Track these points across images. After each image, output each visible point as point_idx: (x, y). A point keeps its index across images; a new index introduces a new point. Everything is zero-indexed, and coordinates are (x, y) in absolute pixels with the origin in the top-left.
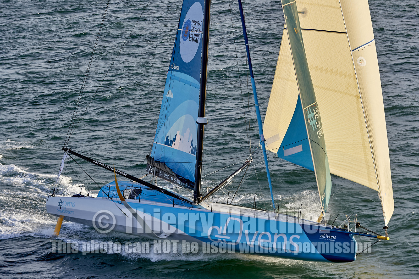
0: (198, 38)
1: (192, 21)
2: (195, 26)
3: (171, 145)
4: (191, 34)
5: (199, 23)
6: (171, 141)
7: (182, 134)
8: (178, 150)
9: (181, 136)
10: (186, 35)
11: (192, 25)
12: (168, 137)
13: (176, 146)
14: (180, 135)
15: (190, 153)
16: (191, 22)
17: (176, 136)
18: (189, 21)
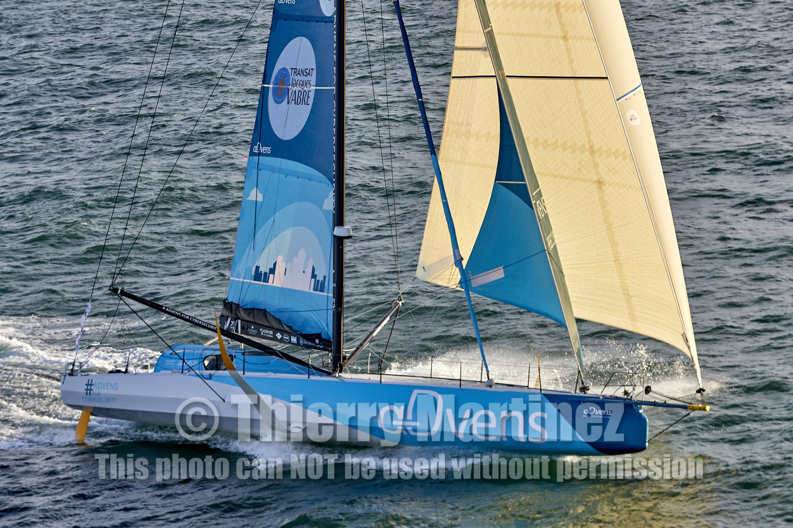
0: (308, 97)
1: (292, 69)
2: (298, 78)
3: (266, 280)
4: (290, 92)
5: (307, 71)
6: (266, 273)
7: (289, 259)
8: (282, 289)
9: (286, 264)
10: (280, 95)
11: (291, 77)
12: (258, 268)
13: (276, 281)
14: (284, 263)
15: (312, 291)
16: (290, 71)
17: (275, 264)
18: (284, 69)
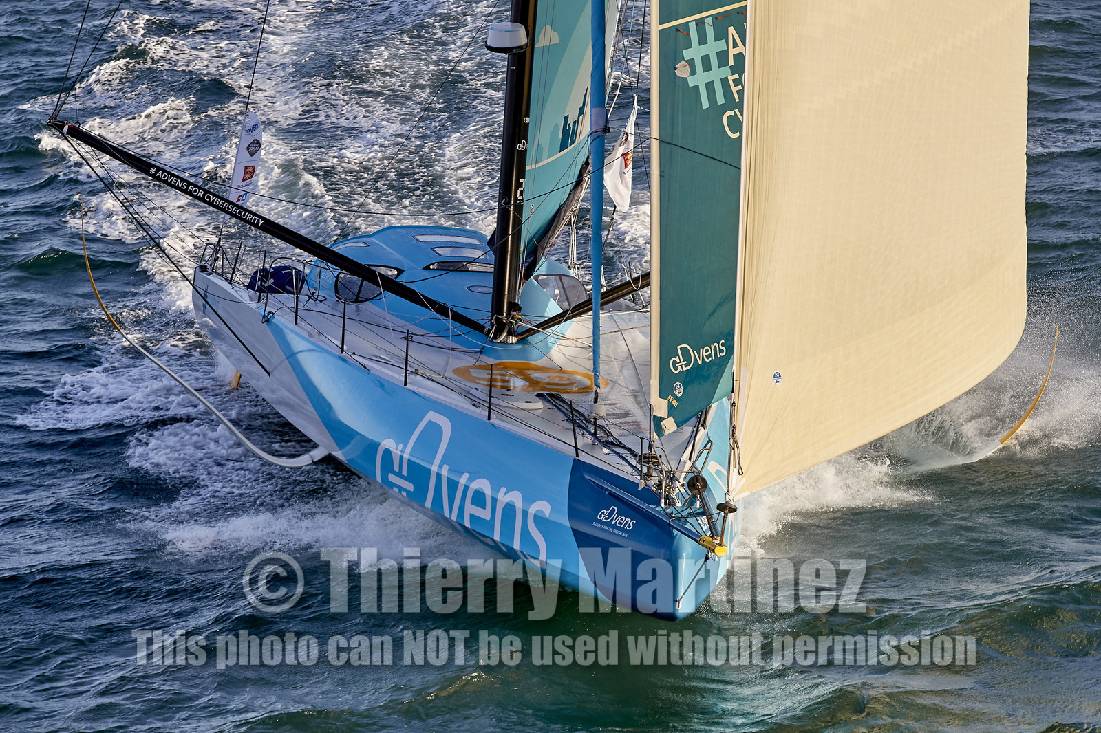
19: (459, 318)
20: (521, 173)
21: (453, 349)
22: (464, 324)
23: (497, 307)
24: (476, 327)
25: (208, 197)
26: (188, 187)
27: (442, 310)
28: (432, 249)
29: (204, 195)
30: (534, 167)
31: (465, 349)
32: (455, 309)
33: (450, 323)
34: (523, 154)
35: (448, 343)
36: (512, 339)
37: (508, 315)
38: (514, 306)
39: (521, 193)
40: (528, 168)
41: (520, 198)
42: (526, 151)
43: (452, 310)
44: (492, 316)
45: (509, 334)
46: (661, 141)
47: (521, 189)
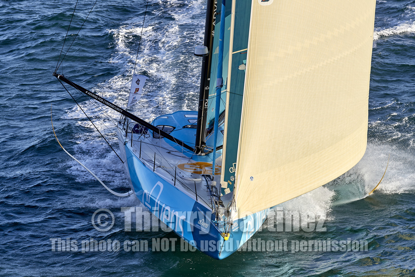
19: (186, 146)
20: (207, 97)
21: (183, 157)
22: (187, 148)
23: (197, 143)
24: (191, 149)
25: (105, 102)
26: (98, 98)
27: (180, 143)
28: (188, 120)
29: (103, 101)
30: (211, 95)
31: (187, 157)
32: (185, 143)
33: (183, 148)
34: (207, 91)
35: (182, 154)
36: (203, 154)
37: (201, 146)
38: (203, 143)
39: (206, 104)
40: (209, 96)
41: (206, 106)
42: (208, 90)
43: (184, 143)
44: (196, 146)
45: (202, 152)
46: (230, 93)
47: (206, 103)
